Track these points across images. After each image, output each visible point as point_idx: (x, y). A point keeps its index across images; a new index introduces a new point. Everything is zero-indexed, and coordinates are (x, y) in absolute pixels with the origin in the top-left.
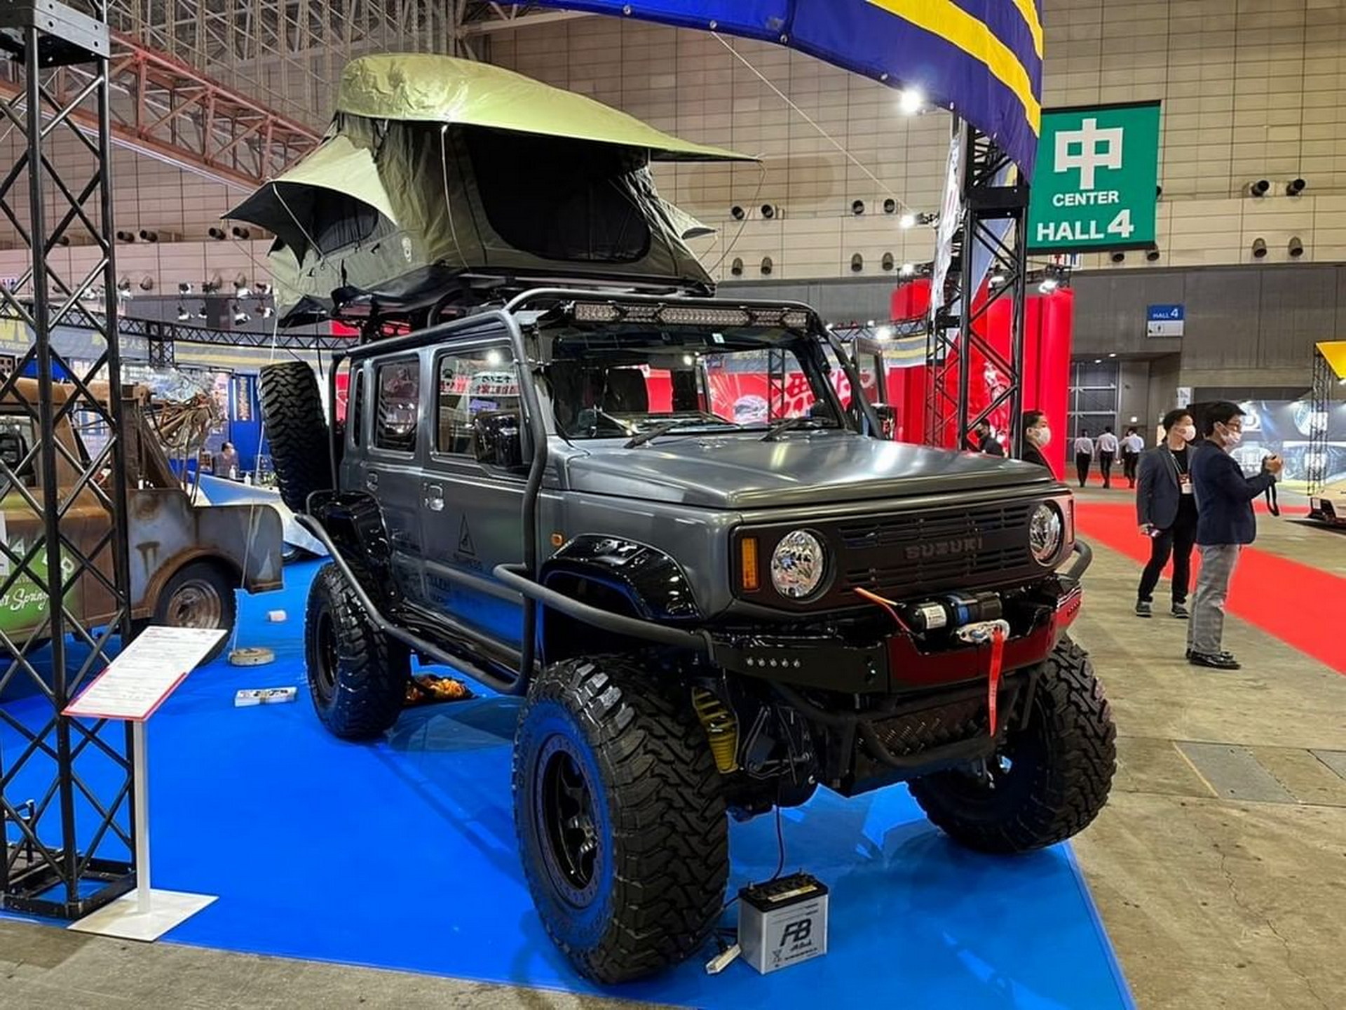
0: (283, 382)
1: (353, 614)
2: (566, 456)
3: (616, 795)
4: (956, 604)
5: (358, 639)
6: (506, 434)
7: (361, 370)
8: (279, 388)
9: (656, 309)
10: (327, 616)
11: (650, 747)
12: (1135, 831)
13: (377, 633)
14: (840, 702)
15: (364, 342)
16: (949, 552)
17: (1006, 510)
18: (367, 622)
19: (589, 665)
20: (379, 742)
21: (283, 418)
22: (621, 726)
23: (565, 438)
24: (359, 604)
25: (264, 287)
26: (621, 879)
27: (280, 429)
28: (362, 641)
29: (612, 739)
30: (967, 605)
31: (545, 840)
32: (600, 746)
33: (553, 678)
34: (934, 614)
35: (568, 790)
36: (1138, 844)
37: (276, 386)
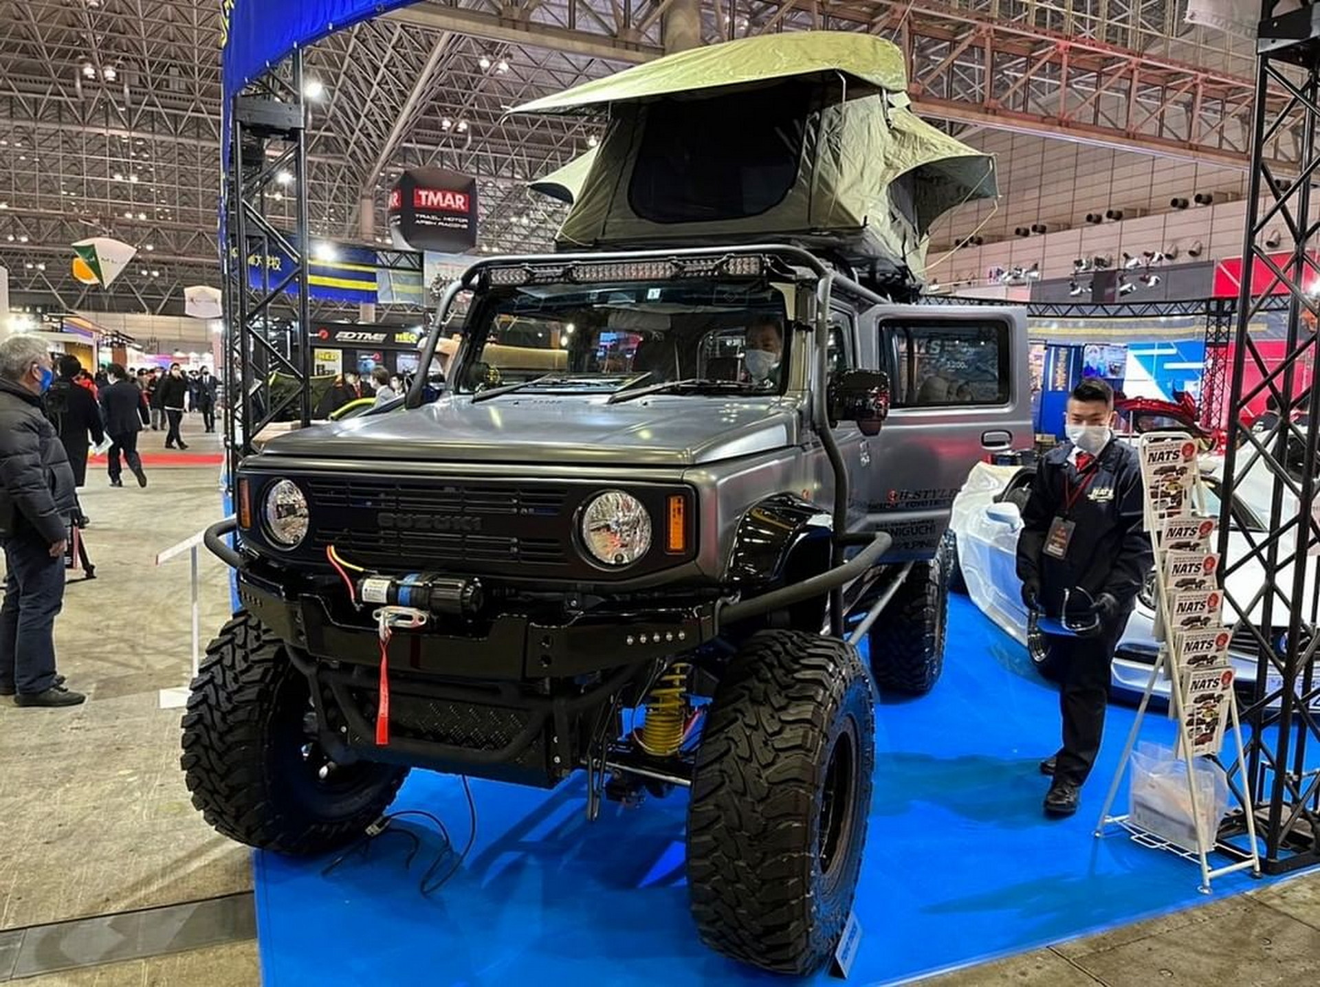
4: (402, 583)
9: (565, 268)
30: (413, 587)
34: (373, 586)
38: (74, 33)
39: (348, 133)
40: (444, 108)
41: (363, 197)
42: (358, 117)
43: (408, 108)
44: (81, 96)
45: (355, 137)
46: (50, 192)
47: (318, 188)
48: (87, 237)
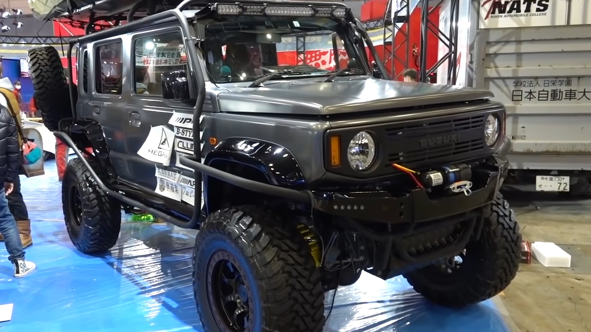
0: (42, 58)
1: (90, 186)
2: (216, 93)
3: (263, 284)
4: (449, 172)
5: (93, 200)
6: (180, 81)
7: (85, 50)
8: (40, 61)
9: (262, 7)
10: (74, 188)
11: (281, 256)
12: (525, 292)
13: (103, 196)
14: (381, 228)
15: (88, 33)
16: (443, 142)
17: (473, 118)
18: (98, 190)
19: (240, 212)
20: (107, 255)
21: (43, 78)
22: (264, 246)
23: (215, 83)
24: (93, 181)
25: (16, 11)
26: (268, 329)
27: (41, 84)
28: (95, 201)
29: (259, 253)
30: (454, 172)
31: (214, 308)
32: (252, 257)
33: (218, 219)
34: (436, 177)
35: (226, 280)
36: (528, 299)
37: (38, 60)
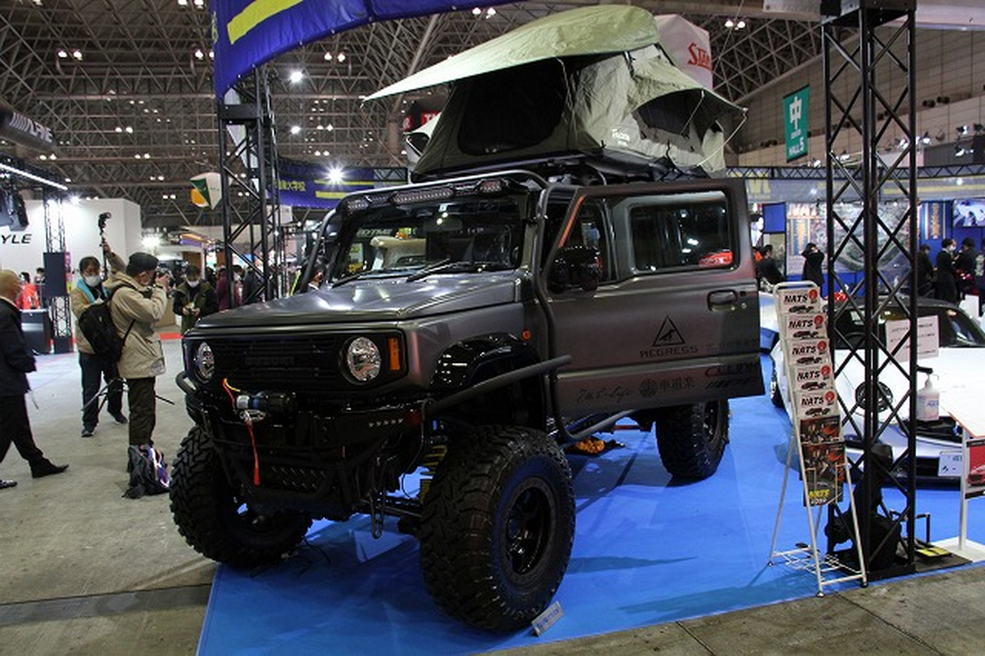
30: (260, 399)
34: (242, 400)
38: (188, 29)
39: (377, 74)
40: (448, 48)
41: (390, 121)
42: (384, 63)
43: (419, 52)
44: (194, 72)
45: (382, 78)
46: (177, 142)
47: (358, 119)
48: (200, 173)
